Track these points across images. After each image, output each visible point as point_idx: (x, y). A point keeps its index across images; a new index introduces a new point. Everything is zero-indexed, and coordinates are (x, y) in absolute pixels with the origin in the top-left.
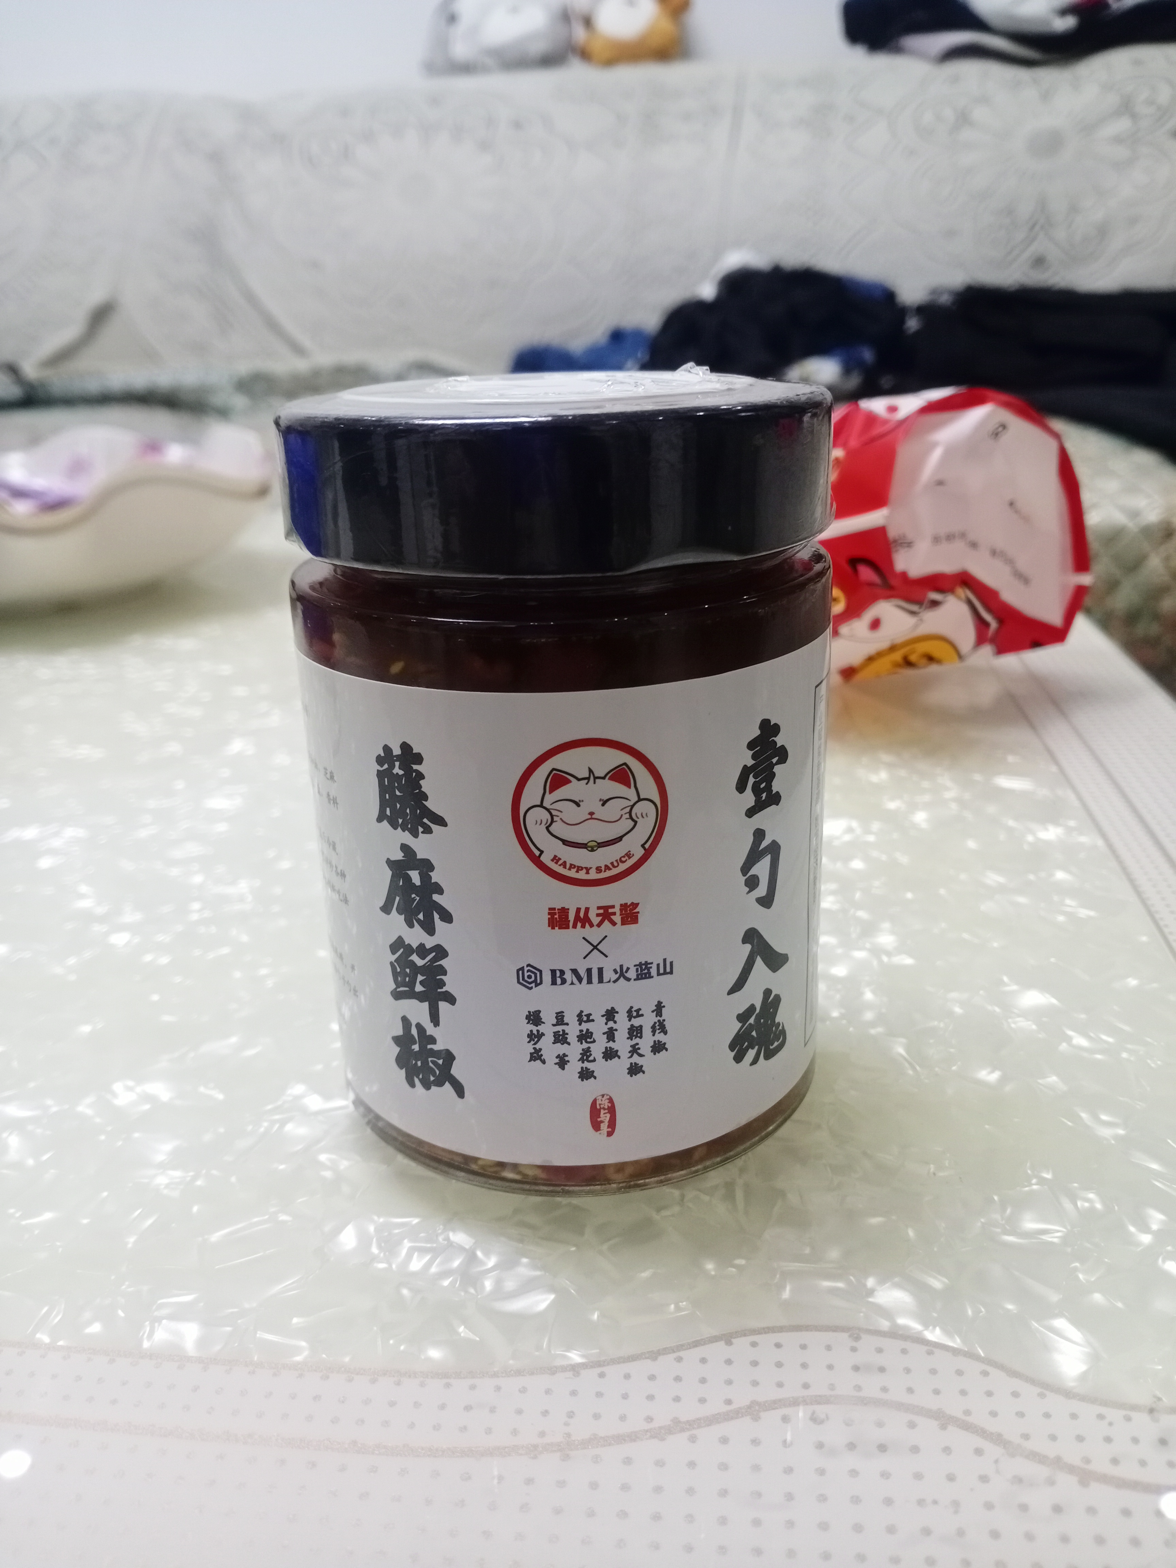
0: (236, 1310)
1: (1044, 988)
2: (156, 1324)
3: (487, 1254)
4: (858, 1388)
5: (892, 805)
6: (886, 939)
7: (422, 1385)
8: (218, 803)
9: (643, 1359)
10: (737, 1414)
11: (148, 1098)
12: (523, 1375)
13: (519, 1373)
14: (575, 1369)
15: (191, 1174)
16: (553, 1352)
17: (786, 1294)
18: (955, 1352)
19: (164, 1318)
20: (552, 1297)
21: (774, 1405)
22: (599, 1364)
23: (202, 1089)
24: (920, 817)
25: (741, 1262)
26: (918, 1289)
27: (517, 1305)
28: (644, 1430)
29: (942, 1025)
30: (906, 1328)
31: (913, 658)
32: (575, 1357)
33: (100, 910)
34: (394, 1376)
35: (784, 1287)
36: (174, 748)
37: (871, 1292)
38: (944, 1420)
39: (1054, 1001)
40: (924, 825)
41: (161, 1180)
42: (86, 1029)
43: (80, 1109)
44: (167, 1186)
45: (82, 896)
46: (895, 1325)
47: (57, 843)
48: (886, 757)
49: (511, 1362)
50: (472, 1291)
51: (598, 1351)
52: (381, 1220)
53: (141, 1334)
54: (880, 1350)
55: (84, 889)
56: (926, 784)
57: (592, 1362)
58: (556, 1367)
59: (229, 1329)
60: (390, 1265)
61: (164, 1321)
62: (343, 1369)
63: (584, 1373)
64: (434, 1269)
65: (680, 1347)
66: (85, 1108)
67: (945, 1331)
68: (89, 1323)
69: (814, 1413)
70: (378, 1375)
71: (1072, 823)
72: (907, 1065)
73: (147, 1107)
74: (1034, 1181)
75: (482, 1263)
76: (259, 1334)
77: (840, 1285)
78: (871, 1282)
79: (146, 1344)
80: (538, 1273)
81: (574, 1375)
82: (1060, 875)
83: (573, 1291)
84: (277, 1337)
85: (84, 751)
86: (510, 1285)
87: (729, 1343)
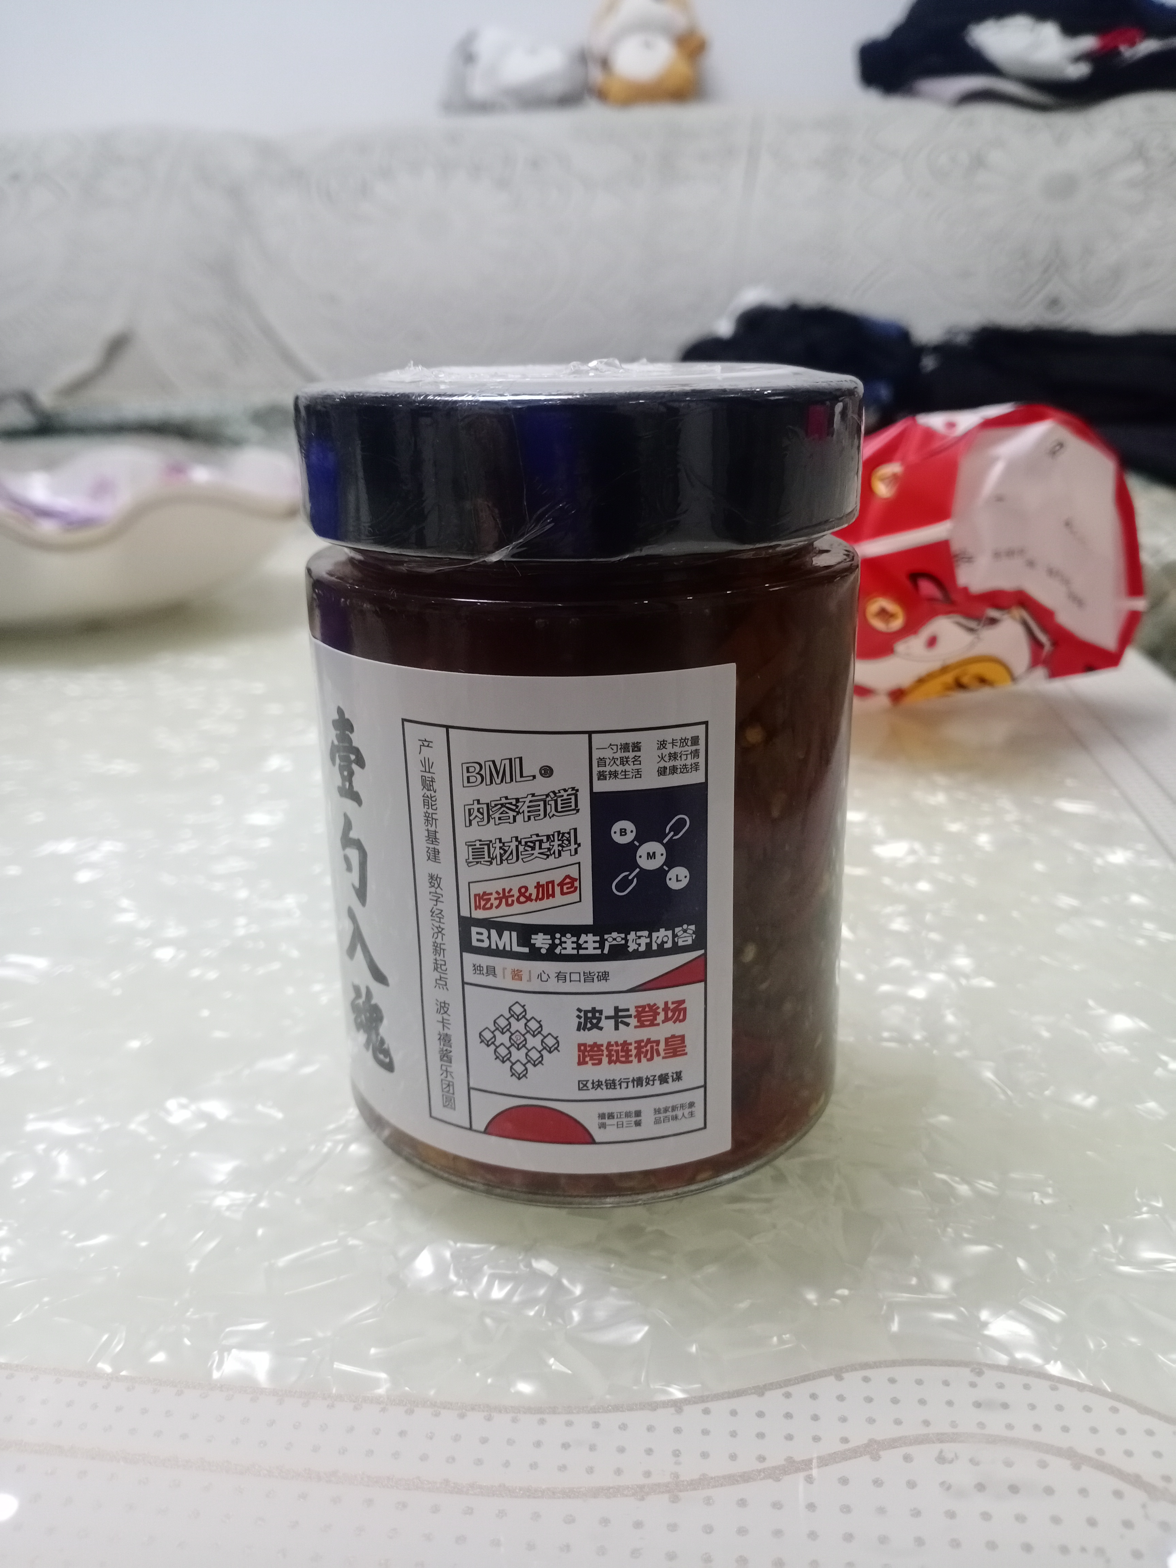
0: (309, 1339)
1: (1132, 1012)
2: (226, 1354)
3: (573, 1281)
4: (981, 1425)
5: (955, 827)
6: (963, 962)
7: (514, 1420)
8: (259, 818)
9: (749, 1394)
10: (855, 1453)
11: (203, 1116)
12: (621, 1411)
13: (617, 1408)
14: (677, 1405)
15: (253, 1195)
16: (652, 1387)
17: (895, 1327)
18: (1081, 1387)
19: (234, 1347)
20: (646, 1328)
21: (893, 1443)
22: (702, 1399)
23: (260, 1108)
24: (983, 840)
25: (845, 1292)
26: (1035, 1320)
27: (610, 1336)
28: (757, 1470)
29: (1029, 1048)
30: (1027, 1362)
31: (965, 680)
32: (677, 1393)
33: (144, 924)
34: (483, 1411)
35: (892, 1319)
36: (210, 764)
37: (985, 1325)
38: (1077, 1460)
39: (1143, 1025)
40: (988, 848)
41: (222, 1201)
42: (135, 1044)
43: (133, 1126)
44: (229, 1208)
45: (124, 910)
46: (1013, 1360)
47: (95, 857)
48: (941, 779)
49: (608, 1397)
50: (560, 1321)
51: (700, 1385)
52: (459, 1245)
53: (210, 1364)
54: (1001, 1386)
55: (125, 903)
56: (986, 807)
57: (695, 1397)
58: (655, 1402)
59: (303, 1359)
60: (471, 1292)
61: (234, 1351)
62: (428, 1403)
63: (687, 1409)
64: (516, 1299)
65: (788, 1383)
66: (137, 1125)
67: (1066, 1365)
68: (154, 1352)
69: (941, 1452)
70: (466, 1410)
71: (1141, 847)
72: (997, 1089)
73: (202, 1125)
74: (1145, 1209)
75: (568, 1292)
76: (337, 1365)
77: (950, 1316)
78: (984, 1315)
79: (216, 1375)
80: (627, 1303)
81: (676, 1411)
82: (1135, 899)
83: (667, 1322)
84: (356, 1368)
85: (118, 767)
86: (601, 1314)
87: (839, 1378)
